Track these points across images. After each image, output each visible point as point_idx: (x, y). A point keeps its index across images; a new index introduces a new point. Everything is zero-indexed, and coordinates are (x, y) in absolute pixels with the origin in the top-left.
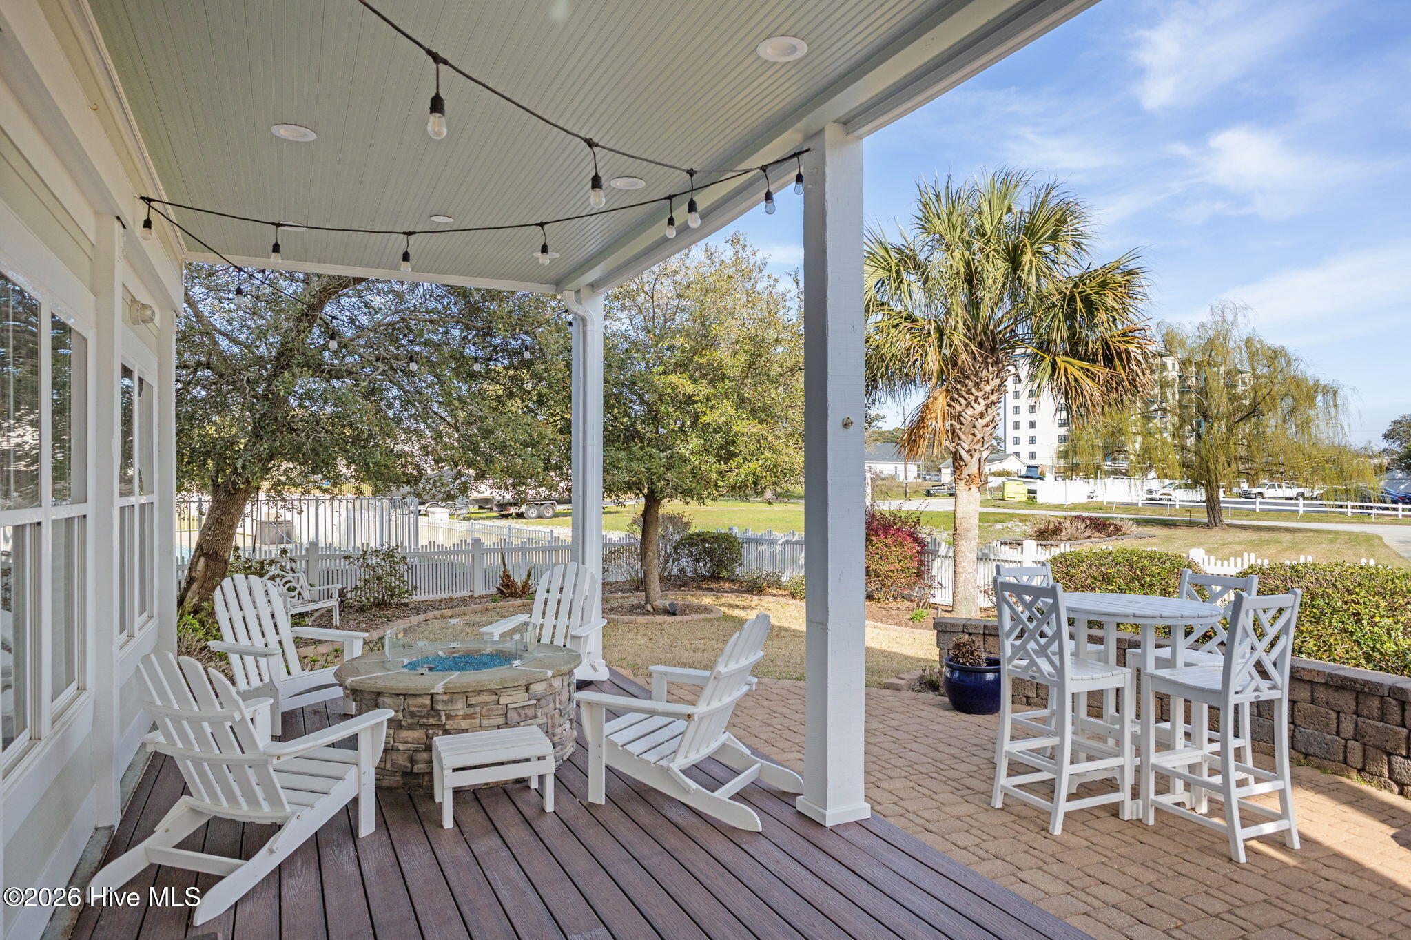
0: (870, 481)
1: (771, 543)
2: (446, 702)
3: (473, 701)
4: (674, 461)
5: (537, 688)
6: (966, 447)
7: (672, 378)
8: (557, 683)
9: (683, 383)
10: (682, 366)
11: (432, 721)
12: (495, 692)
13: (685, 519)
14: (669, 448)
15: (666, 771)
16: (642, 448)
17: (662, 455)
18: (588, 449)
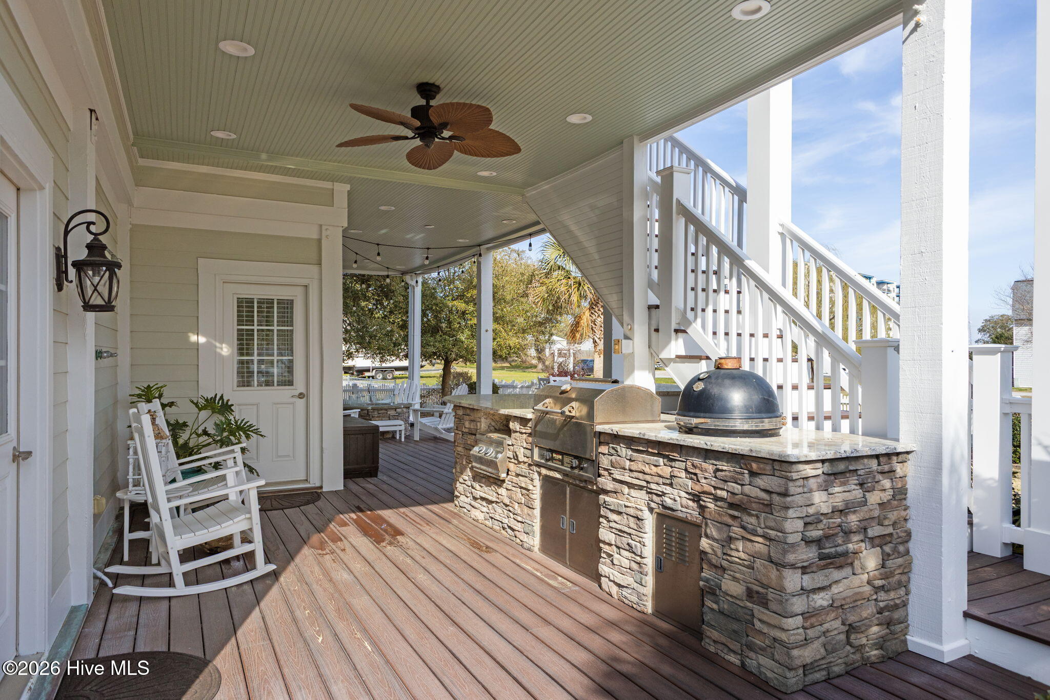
0: (572, 355)
1: (514, 387)
2: (372, 412)
3: (380, 412)
4: (457, 342)
5: (399, 410)
6: (598, 337)
7: (455, 302)
8: (405, 410)
9: (460, 305)
10: (461, 297)
11: (368, 418)
12: (386, 410)
13: (469, 375)
14: (454, 336)
15: (436, 429)
16: (441, 336)
17: (451, 339)
18: (415, 337)
